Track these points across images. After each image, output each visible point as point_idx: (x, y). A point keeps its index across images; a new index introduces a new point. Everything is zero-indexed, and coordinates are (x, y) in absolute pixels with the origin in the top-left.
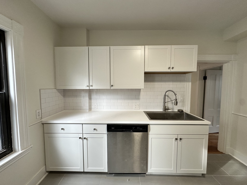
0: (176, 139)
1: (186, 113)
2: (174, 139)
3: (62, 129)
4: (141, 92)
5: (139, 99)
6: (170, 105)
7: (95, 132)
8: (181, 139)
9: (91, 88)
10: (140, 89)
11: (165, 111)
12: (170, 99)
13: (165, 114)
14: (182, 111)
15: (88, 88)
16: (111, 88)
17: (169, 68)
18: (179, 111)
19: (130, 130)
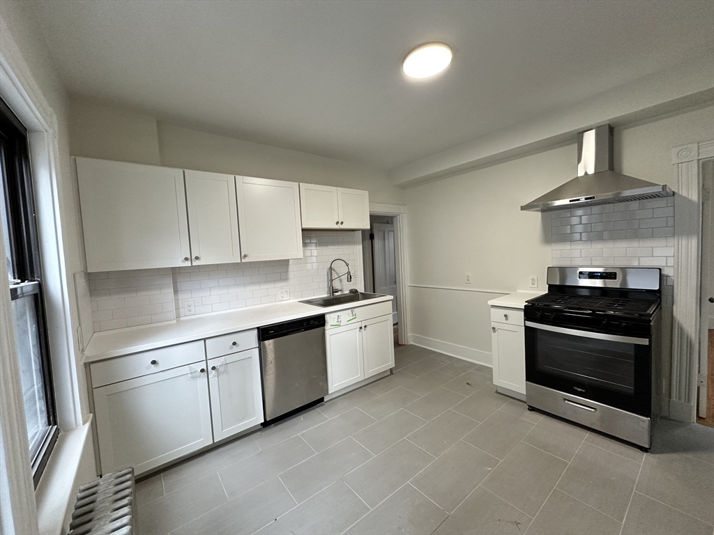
0: (361, 328)
1: (361, 293)
2: (358, 329)
3: (154, 362)
4: (290, 266)
5: (286, 279)
6: (337, 285)
7: (235, 349)
8: (365, 326)
9: (196, 263)
10: (287, 261)
11: (333, 295)
12: (337, 273)
13: (334, 299)
14: (356, 291)
15: (188, 264)
16: (243, 261)
17: (337, 223)
18: (351, 291)
19: (300, 330)
